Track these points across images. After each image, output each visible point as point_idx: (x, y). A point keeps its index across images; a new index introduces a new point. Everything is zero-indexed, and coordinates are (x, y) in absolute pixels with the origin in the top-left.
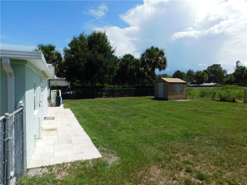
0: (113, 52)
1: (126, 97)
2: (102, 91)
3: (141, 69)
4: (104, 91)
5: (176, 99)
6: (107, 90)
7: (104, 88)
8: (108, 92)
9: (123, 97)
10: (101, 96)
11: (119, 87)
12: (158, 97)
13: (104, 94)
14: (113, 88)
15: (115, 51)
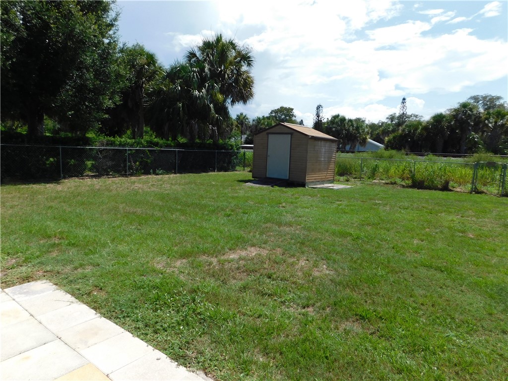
0: (111, 25)
1: (157, 174)
2: (83, 155)
3: (197, 92)
4: (89, 155)
5: (319, 181)
6: (101, 151)
7: (89, 145)
8: (104, 157)
9: (150, 174)
10: (77, 172)
11: (139, 143)
12: (267, 176)
13: (89, 163)
14: (120, 145)
15: (116, 23)
